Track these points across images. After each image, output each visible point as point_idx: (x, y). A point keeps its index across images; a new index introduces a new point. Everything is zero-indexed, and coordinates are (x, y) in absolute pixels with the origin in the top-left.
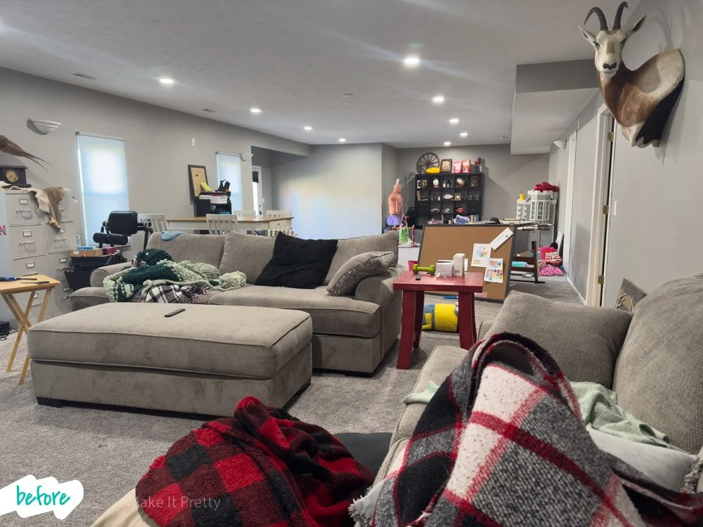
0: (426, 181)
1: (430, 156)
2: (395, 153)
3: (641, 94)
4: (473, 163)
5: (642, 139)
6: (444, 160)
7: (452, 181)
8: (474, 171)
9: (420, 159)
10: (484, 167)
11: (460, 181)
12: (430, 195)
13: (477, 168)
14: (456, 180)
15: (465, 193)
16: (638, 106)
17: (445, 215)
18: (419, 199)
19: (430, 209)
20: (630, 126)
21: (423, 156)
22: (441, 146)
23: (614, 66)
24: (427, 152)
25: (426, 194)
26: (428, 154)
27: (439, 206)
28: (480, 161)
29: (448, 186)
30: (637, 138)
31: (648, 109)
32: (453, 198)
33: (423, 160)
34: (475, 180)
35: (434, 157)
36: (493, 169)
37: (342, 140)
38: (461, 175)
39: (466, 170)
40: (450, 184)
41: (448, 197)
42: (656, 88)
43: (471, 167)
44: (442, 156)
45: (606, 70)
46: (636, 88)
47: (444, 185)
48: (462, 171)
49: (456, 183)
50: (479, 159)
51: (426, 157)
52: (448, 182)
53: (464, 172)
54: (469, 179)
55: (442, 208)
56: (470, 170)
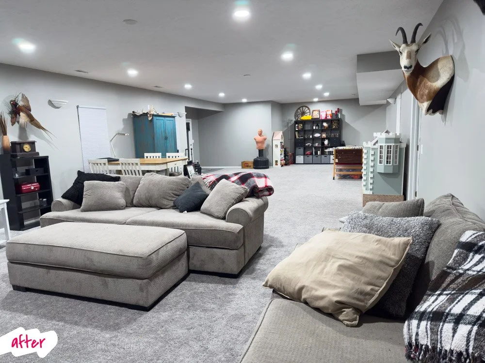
0: (302, 125)
1: (304, 108)
2: (280, 107)
3: (429, 84)
4: (334, 112)
5: (431, 110)
6: (315, 111)
7: (319, 125)
8: (334, 117)
9: (297, 111)
10: (341, 114)
11: (325, 124)
12: (305, 134)
13: (337, 115)
14: (322, 123)
15: (329, 132)
16: (427, 91)
17: (315, 148)
18: (297, 137)
19: (305, 144)
20: (423, 103)
21: (299, 109)
22: (311, 101)
23: (411, 67)
24: (301, 106)
25: (302, 133)
26: (302, 107)
27: (311, 142)
28: (339, 111)
29: (317, 128)
30: (428, 110)
31: (433, 93)
32: (321, 136)
33: (299, 110)
34: (335, 124)
35: (307, 109)
36: (348, 116)
37: (244, 100)
38: (326, 120)
39: (329, 116)
40: (318, 126)
41: (317, 135)
42: (437, 80)
43: (332, 115)
44: (312, 108)
45: (406, 69)
46: (425, 80)
47: (314, 128)
48: (326, 117)
49: (322, 126)
50: (338, 109)
51: (301, 109)
52: (317, 125)
53: (328, 118)
54: (332, 123)
55: (313, 143)
56: (331, 117)
